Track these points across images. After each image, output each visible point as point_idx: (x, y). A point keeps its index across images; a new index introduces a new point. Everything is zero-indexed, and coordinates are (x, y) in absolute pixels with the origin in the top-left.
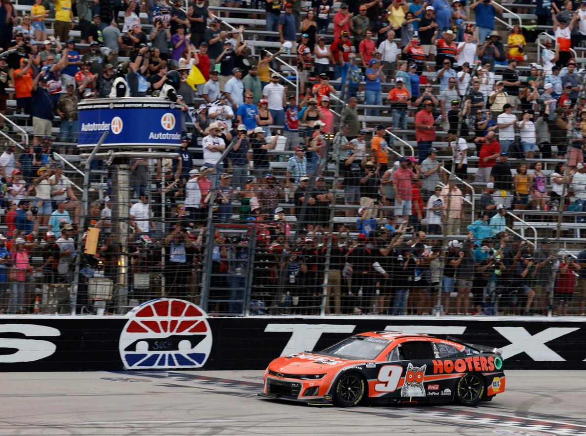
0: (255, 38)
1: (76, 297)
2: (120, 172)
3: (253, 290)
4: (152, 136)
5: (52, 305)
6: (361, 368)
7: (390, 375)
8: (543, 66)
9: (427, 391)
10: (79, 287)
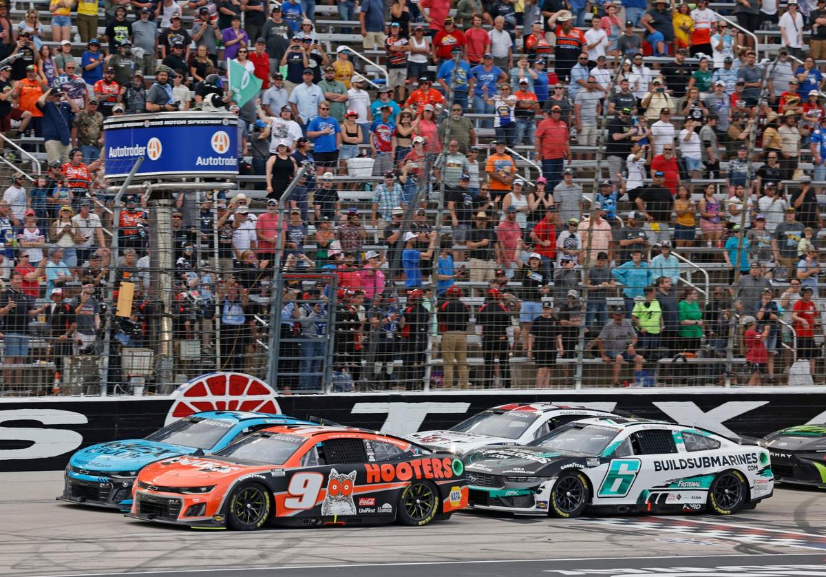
0: (330, 31)
1: (106, 372)
2: (159, 210)
3: (335, 359)
4: (200, 161)
5: (75, 383)
6: (264, 477)
7: (305, 485)
8: (712, 57)
9: (358, 507)
10: (110, 358)
